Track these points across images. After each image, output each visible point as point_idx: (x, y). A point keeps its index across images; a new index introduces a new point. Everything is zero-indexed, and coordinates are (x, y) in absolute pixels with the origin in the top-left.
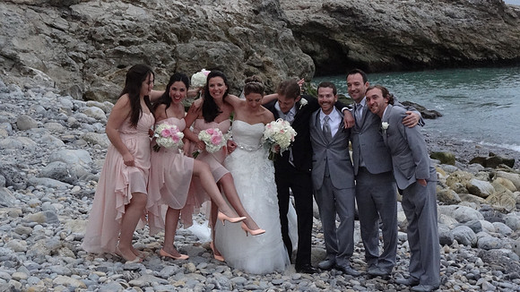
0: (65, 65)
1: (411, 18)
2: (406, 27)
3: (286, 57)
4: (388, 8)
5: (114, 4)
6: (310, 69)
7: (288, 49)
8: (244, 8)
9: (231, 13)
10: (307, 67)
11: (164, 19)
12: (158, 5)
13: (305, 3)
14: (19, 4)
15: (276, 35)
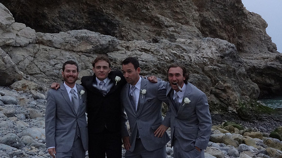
5: (134, 52)
6: (256, 91)
7: (241, 79)
8: (215, 55)
9: (206, 58)
10: (254, 91)
11: (164, 61)
12: (161, 53)
13: (266, 56)
14: (77, 52)
15: (234, 71)
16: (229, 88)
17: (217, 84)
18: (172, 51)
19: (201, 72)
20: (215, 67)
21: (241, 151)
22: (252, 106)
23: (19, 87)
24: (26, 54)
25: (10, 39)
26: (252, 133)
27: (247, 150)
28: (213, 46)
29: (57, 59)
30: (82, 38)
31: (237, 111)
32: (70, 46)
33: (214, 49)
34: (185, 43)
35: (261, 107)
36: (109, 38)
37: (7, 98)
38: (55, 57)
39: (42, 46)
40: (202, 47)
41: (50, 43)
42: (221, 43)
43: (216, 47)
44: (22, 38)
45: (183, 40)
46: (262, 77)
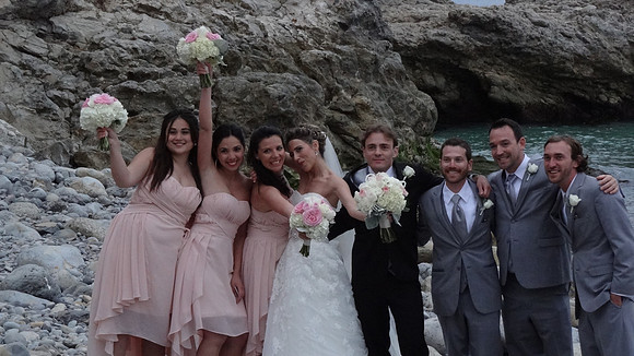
0: (42, 111)
1: (589, 35)
2: (581, 49)
3: (392, 98)
4: (552, 18)
5: (119, 16)
6: (429, 116)
8: (325, 20)
9: (304, 28)
12: (189, 16)
15: (376, 62)
16: (365, 107)
17: (335, 98)
18: (216, 11)
19: (292, 66)
20: (328, 53)
33: (323, 4)
46: (414, 70)
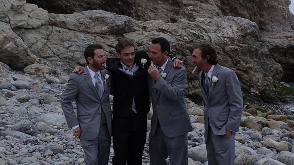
3: (263, 65)
5: (151, 33)
6: (279, 72)
7: (264, 60)
8: (236, 34)
9: (227, 38)
10: (277, 71)
11: (183, 41)
12: (180, 33)
13: (289, 34)
14: (92, 33)
15: (256, 51)
16: (251, 68)
17: (238, 65)
18: (191, 31)
19: (221, 52)
20: (236, 47)
21: (264, 135)
22: (276, 88)
23: (32, 71)
24: (39, 37)
25: (22, 21)
26: (276, 116)
27: (271, 134)
28: (233, 25)
29: (71, 41)
30: (97, 19)
31: (260, 93)
32: (84, 27)
33: (235, 28)
34: (204, 23)
35: (284, 88)
36: (125, 18)
37: (20, 82)
38: (69, 39)
39: (55, 28)
40: (223, 26)
41: (64, 25)
42: (242, 21)
43: (237, 26)
44: (34, 20)
45: (202, 19)
46: (285, 57)
